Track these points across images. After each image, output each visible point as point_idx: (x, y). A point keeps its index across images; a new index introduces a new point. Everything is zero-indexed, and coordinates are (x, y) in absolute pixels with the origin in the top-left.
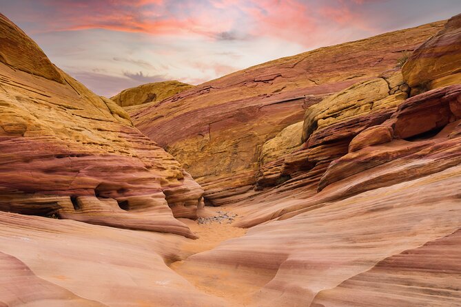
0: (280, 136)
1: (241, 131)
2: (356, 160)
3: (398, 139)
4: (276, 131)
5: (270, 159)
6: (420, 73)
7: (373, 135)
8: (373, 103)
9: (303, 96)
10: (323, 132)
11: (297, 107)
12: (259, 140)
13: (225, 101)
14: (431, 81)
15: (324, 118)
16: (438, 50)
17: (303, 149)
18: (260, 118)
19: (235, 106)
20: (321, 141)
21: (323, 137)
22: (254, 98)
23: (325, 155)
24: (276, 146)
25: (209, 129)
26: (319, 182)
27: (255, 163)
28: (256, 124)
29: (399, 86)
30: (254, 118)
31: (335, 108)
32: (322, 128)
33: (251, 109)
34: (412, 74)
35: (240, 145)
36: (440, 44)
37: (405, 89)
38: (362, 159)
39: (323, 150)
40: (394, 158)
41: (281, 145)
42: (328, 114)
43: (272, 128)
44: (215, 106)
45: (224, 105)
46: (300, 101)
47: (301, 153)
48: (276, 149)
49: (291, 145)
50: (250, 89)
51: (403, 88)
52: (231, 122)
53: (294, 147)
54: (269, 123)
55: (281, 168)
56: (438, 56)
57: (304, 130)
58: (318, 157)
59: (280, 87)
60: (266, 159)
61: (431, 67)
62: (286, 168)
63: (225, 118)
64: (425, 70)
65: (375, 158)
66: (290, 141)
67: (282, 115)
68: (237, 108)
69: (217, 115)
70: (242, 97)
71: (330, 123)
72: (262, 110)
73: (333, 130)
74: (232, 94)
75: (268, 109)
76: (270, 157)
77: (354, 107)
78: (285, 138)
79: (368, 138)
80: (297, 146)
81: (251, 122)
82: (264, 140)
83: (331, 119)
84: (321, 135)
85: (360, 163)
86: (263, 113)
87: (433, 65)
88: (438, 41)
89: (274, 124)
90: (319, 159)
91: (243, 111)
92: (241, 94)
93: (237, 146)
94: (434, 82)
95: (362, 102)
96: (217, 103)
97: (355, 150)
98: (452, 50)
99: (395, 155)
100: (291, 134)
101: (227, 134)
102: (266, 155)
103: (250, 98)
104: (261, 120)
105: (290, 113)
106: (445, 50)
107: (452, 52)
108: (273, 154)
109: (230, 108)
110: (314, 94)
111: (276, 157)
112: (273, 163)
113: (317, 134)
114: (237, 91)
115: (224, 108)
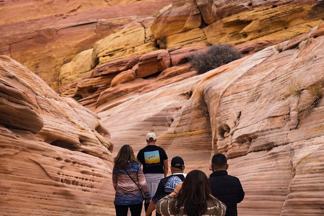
0: (75, 61)
1: (41, 52)
2: (112, 92)
3: (139, 78)
4: (72, 54)
5: (67, 82)
6: (160, 31)
7: (122, 77)
8: (134, 48)
9: (96, 20)
10: (101, 67)
11: (91, 31)
12: (57, 61)
13: (23, 20)
14: (166, 37)
15: (104, 56)
16: (169, 19)
17: (90, 78)
18: (57, 41)
19: (33, 26)
20: (100, 74)
21: (101, 71)
22: (51, 17)
23: (103, 84)
24: (71, 70)
25: (10, 49)
26: (96, 103)
27: (55, 83)
28: (54, 47)
29: (151, 36)
30: (51, 40)
31: (111, 49)
32: (102, 64)
33: (49, 31)
34: (156, 32)
35: (40, 66)
36: (169, 15)
37: (153, 40)
38: (115, 92)
39: (102, 80)
40: (130, 92)
41: (75, 70)
42: (107, 53)
43: (68, 51)
44: (13, 24)
45: (22, 24)
46: (93, 25)
47: (88, 81)
48: (71, 73)
49: (83, 70)
50: (46, 6)
51: (152, 39)
52: (31, 43)
53: (85, 72)
54: (66, 46)
55: (75, 90)
56: (169, 22)
57: (93, 60)
58: (98, 85)
59: (76, 7)
60: (63, 81)
61: (166, 28)
62: (78, 91)
63: (25, 39)
64: (163, 30)
65: (121, 91)
66: (82, 66)
67: (77, 39)
68: (36, 29)
69: (16, 35)
70: (39, 16)
71: (107, 61)
72: (59, 33)
73: (107, 68)
74: (29, 11)
75: (64, 32)
76: (67, 80)
77: (123, 50)
78: (78, 64)
79: (120, 80)
80: (88, 71)
81: (49, 44)
82: (62, 62)
83: (108, 57)
84: (101, 69)
85: (115, 94)
86: (60, 36)
87: (167, 27)
88: (168, 14)
89: (70, 48)
90: (99, 86)
91: (42, 33)
92: (38, 11)
93: (37, 67)
94: (168, 38)
95: (128, 47)
96: (14, 21)
97: (113, 86)
98: (176, 19)
99: (131, 90)
100: (84, 60)
101: (28, 55)
102: (63, 78)
103: (47, 18)
104: (59, 43)
105: (84, 37)
106: (173, 19)
107: (176, 21)
108: (69, 77)
109: (28, 28)
110: (106, 19)
111: (71, 80)
112: (69, 85)
113: (98, 68)
114: (33, 6)
115: (22, 28)
